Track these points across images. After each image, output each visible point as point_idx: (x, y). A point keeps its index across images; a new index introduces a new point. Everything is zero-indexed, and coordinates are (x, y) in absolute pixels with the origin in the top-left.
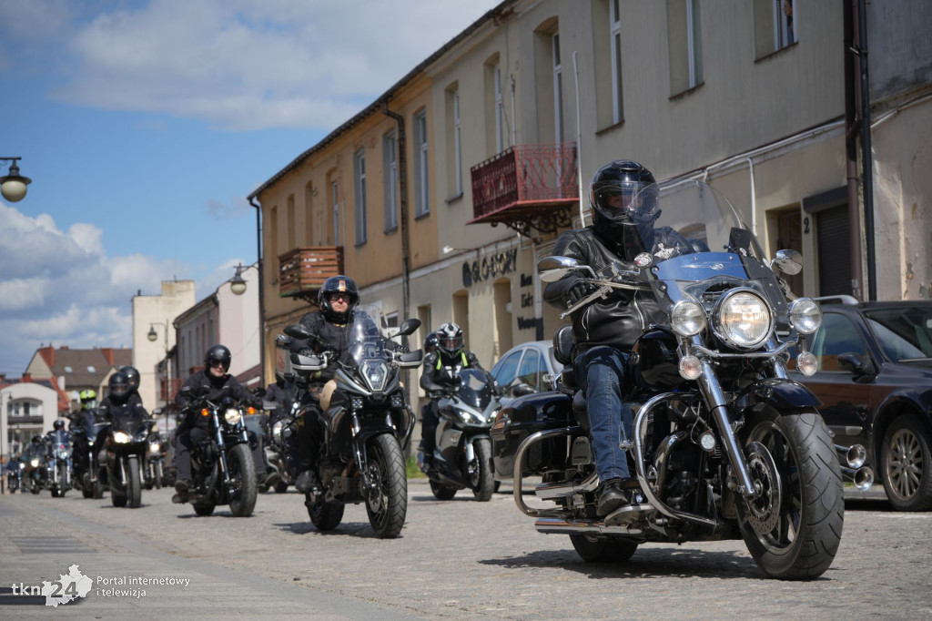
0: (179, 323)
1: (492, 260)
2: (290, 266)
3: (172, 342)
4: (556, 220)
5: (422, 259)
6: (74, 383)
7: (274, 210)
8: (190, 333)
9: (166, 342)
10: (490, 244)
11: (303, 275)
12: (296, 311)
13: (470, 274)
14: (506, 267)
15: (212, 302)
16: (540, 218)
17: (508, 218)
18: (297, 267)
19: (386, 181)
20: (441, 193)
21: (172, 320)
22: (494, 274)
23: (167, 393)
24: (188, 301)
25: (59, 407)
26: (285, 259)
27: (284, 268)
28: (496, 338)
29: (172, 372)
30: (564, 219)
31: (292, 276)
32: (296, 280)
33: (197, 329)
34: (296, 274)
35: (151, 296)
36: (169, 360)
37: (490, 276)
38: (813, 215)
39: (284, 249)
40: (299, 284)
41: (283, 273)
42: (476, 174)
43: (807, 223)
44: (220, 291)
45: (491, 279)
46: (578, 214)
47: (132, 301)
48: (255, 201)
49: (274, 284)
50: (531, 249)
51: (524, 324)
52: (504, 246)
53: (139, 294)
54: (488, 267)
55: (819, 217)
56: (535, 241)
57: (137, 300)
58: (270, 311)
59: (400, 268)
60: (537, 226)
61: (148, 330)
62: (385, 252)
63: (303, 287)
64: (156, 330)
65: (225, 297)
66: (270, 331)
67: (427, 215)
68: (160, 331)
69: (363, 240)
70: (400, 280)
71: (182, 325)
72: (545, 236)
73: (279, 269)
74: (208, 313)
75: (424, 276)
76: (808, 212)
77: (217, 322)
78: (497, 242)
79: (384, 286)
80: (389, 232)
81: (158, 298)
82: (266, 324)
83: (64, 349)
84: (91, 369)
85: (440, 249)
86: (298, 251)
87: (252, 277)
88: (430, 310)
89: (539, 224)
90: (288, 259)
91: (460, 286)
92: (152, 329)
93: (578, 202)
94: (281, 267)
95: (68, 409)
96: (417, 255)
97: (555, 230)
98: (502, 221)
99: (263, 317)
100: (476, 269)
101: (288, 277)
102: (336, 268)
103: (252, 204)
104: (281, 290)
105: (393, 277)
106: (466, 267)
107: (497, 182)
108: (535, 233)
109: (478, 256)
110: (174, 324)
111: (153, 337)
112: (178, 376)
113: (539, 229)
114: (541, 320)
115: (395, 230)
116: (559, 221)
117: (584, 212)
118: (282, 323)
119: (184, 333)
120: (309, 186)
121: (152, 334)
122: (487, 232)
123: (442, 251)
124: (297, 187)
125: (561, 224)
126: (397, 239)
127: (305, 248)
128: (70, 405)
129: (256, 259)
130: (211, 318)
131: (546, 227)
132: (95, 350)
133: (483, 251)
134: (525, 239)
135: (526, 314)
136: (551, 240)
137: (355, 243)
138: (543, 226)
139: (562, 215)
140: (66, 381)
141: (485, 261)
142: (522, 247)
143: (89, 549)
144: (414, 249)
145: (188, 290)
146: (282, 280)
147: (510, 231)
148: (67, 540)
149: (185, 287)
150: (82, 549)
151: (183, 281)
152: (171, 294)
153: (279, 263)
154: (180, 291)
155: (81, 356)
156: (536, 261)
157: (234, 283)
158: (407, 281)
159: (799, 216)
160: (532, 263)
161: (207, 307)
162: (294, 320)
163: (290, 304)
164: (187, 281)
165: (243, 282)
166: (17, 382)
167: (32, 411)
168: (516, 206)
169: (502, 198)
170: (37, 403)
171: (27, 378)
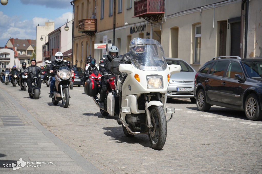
0: (50, 35)
1: (139, 27)
2: (82, 24)
3: (47, 41)
4: (157, 18)
5: (119, 25)
6: (19, 49)
7: (78, 6)
8: (52, 38)
9: (46, 41)
10: (138, 23)
11: (85, 27)
12: (83, 36)
13: (132, 31)
14: (143, 30)
16: (153, 17)
17: (144, 16)
18: (84, 24)
20: (125, 7)
21: (47, 34)
22: (139, 31)
23: (45, 55)
24: (52, 29)
25: (15, 55)
26: (80, 22)
27: (80, 24)
29: (47, 50)
30: (160, 18)
31: (82, 26)
32: (83, 28)
33: (55, 38)
34: (83, 26)
35: (42, 26)
36: (46, 45)
37: (138, 32)
38: (231, 24)
39: (80, 19)
40: (84, 29)
41: (79, 25)
42: (136, 3)
43: (229, 26)
44: (62, 28)
45: (138, 33)
46: (164, 17)
47: (37, 27)
48: (73, 3)
49: (77, 28)
50: (150, 25)
52: (142, 24)
53: (38, 25)
54: (138, 29)
55: (232, 24)
56: (151, 23)
58: (75, 35)
59: (112, 27)
60: (152, 19)
61: (41, 37)
62: (108, 22)
63: (85, 30)
64: (43, 37)
65: (62, 29)
66: (75, 41)
67: (121, 12)
68: (44, 38)
69: (103, 18)
70: (113, 30)
71: (50, 36)
72: (154, 22)
73: (78, 24)
74: (58, 33)
75: (119, 30)
76: (229, 23)
77: (60, 36)
78: (140, 22)
79: (108, 31)
81: (44, 27)
82: (74, 39)
83: (17, 39)
84: (24, 45)
85: (124, 23)
86: (84, 20)
87: (70, 26)
88: (120, 39)
89: (153, 19)
90: (81, 22)
91: (129, 34)
92: (42, 37)
93: (164, 13)
94: (79, 24)
95: (17, 56)
96: (118, 24)
97: (157, 20)
98: (142, 17)
99: (73, 37)
100: (134, 29)
101: (81, 27)
102: (94, 25)
103: (71, 4)
104: (79, 30)
105: (111, 29)
106: (131, 28)
107: (141, 6)
108: (151, 21)
109: (135, 26)
110: (48, 36)
111: (42, 39)
112: (48, 50)
113: (153, 20)
115: (112, 16)
116: (158, 18)
117: (166, 16)
118: (78, 39)
119: (51, 38)
122: (137, 19)
123: (125, 24)
124: (85, 1)
126: (112, 19)
127: (86, 19)
128: (18, 55)
129: (72, 19)
130: (59, 35)
131: (155, 20)
132: (25, 40)
133: (136, 24)
134: (148, 22)
136: (156, 23)
137: (100, 18)
138: (154, 19)
139: (159, 16)
140: (17, 48)
141: (137, 27)
142: (147, 24)
143: (22, 123)
144: (117, 22)
145: (52, 25)
146: (79, 27)
147: (144, 20)
148: (16, 118)
149: (51, 24)
150: (21, 123)
151: (51, 22)
152: (48, 26)
153: (78, 22)
154: (50, 25)
155: (21, 41)
156: (151, 29)
157: (65, 27)
158: (114, 31)
159: (226, 24)
160: (150, 29)
161: (58, 32)
162: (82, 38)
163: (81, 34)
164: (52, 22)
165: (68, 27)
166: (3, 48)
167: (7, 57)
168: (147, 14)
169: (143, 11)
170: (8, 54)
171: (6, 47)
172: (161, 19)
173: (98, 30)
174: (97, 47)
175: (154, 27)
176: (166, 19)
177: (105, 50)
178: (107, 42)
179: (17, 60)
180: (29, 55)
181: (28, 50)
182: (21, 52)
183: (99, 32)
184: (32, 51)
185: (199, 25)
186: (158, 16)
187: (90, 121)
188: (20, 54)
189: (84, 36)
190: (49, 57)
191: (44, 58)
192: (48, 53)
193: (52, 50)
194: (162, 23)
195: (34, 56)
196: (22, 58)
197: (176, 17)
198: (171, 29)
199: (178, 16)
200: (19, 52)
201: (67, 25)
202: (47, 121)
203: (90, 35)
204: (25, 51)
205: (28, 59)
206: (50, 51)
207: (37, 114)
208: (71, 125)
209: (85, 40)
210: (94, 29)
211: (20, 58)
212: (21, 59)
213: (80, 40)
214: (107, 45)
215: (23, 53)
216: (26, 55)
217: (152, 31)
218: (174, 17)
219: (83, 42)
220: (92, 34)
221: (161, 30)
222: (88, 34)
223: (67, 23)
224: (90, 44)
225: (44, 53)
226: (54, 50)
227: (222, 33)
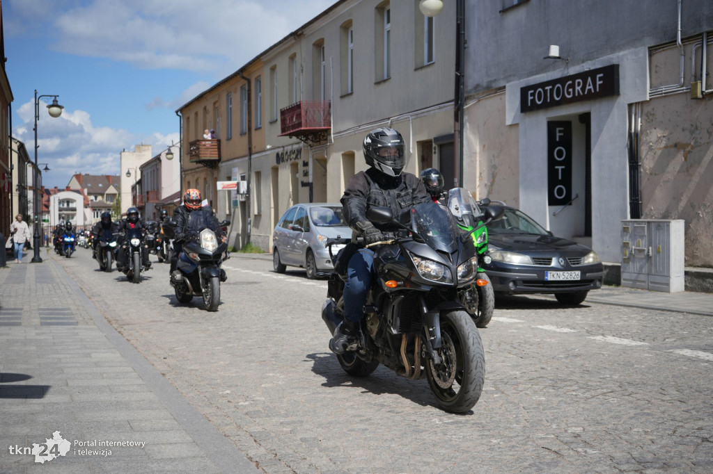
0: (143, 168)
1: (290, 152)
2: (195, 148)
3: (139, 177)
5: (257, 149)
6: (92, 192)
7: (188, 118)
8: (147, 173)
9: (136, 177)
10: (289, 145)
11: (201, 152)
12: (197, 168)
13: (279, 158)
14: (296, 157)
15: (157, 159)
16: (312, 135)
17: (297, 134)
18: (198, 149)
19: (242, 110)
20: (267, 119)
21: (139, 166)
22: (291, 160)
23: (136, 201)
24: (148, 156)
25: (84, 203)
26: (192, 144)
27: (192, 148)
28: (291, 190)
29: (139, 192)
30: (324, 136)
32: (197, 155)
33: (151, 172)
34: (197, 152)
35: (130, 152)
36: (138, 184)
37: (289, 160)
38: (438, 145)
39: (192, 139)
40: (199, 156)
41: (191, 151)
42: (283, 113)
43: (435, 149)
44: (162, 154)
45: (289, 162)
46: (330, 134)
47: (121, 153)
48: (179, 113)
49: (187, 156)
50: (308, 149)
51: (304, 184)
52: (296, 147)
53: (124, 151)
54: (288, 156)
55: (441, 146)
56: (310, 145)
58: (185, 167)
59: (246, 152)
61: (127, 172)
62: (240, 144)
63: (201, 158)
64: (130, 172)
65: (163, 158)
66: (185, 177)
67: (260, 128)
68: (132, 172)
69: (230, 137)
70: (247, 158)
72: (315, 144)
73: (189, 149)
74: (156, 164)
75: (259, 157)
76: (435, 144)
77: (161, 170)
78: (292, 144)
79: (238, 160)
80: (242, 134)
81: (133, 153)
82: (183, 173)
83: (87, 175)
84: (100, 185)
85: (265, 146)
86: (198, 141)
87: (176, 151)
88: (261, 173)
89: (312, 138)
90: (194, 144)
91: (274, 163)
93: (330, 129)
95: (88, 204)
96: (255, 147)
97: (319, 141)
98: (295, 136)
99: (182, 170)
100: (282, 156)
101: (194, 153)
102: (217, 150)
103: (177, 115)
104: (190, 159)
105: (244, 157)
106: (278, 155)
107: (292, 117)
108: (310, 143)
109: (284, 150)
110: (140, 168)
112: (141, 194)
113: (312, 141)
114: (312, 184)
115: (245, 133)
116: (321, 137)
117: (333, 134)
118: (191, 173)
119: (145, 173)
120: (205, 108)
121: (129, 174)
122: (286, 140)
123: (267, 147)
124: (199, 108)
125: (322, 139)
126: (246, 138)
128: (89, 202)
129: (179, 140)
130: (158, 167)
131: (315, 139)
132: (102, 176)
133: (286, 148)
134: (305, 144)
135: (305, 180)
136: (317, 146)
137: (226, 138)
139: (323, 134)
140: (88, 190)
141: (287, 153)
142: (304, 148)
143: (74, 321)
144: (254, 143)
145: (148, 150)
146: (191, 154)
147: (298, 140)
148: (66, 312)
149: (146, 148)
150: (72, 321)
152: (140, 151)
153: (189, 146)
154: (144, 150)
155: (95, 179)
156: (310, 155)
157: (167, 154)
158: (250, 159)
159: (431, 145)
160: (308, 156)
161: (156, 162)
162: (197, 172)
163: (194, 165)
164: (148, 145)
165: (172, 154)
166: (63, 190)
167: (71, 205)
168: (301, 130)
169: (295, 125)
170: (73, 201)
171: (68, 189)
172: (326, 139)
173: (223, 159)
174: (222, 186)
175: (315, 151)
176: (334, 139)
177: (236, 192)
178: (239, 178)
179: (89, 211)
180: (108, 203)
181: (107, 194)
182: (96, 198)
183: (225, 161)
184: (115, 195)
186: (320, 133)
187: (194, 315)
188: (94, 201)
189: (200, 169)
190: (143, 204)
192: (140, 199)
193: (148, 193)
194: (327, 146)
195: (119, 203)
196: (96, 207)
197: (351, 135)
198: (343, 155)
199: (353, 133)
200: (92, 197)
201: (169, 150)
202: (120, 316)
203: (210, 168)
204: (102, 195)
205: (109, 208)
206: (145, 196)
207: (106, 304)
208: (161, 321)
209: (202, 176)
210: (217, 156)
211: (94, 207)
212: (96, 210)
213: (193, 176)
214: (238, 184)
215: (100, 198)
216: (104, 203)
217: (312, 159)
218: (348, 135)
219: (199, 179)
220: (213, 165)
221: (326, 156)
222: (207, 165)
223: (170, 147)
224: (211, 182)
225: (134, 198)
226: (150, 193)
227: (425, 161)
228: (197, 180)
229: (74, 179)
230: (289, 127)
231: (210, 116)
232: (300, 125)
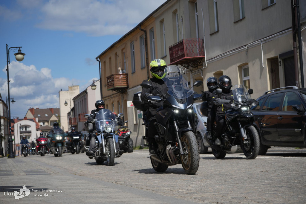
0: (75, 99)
3: (73, 106)
4: (197, 63)
6: (41, 120)
7: (105, 62)
8: (78, 103)
9: (71, 106)
11: (115, 83)
12: (113, 95)
15: (85, 92)
16: (192, 63)
17: (182, 63)
18: (113, 80)
19: (141, 52)
21: (72, 99)
23: (72, 122)
24: (77, 92)
25: (36, 128)
27: (109, 81)
29: (73, 116)
30: (200, 63)
31: (111, 83)
33: (81, 101)
35: (65, 91)
36: (72, 112)
38: (282, 60)
39: (108, 75)
40: (113, 86)
41: (108, 82)
42: (171, 49)
43: (280, 63)
44: (88, 88)
46: (205, 61)
47: (59, 92)
48: (98, 59)
49: (105, 86)
50: (189, 73)
53: (61, 90)
55: (284, 60)
56: (191, 71)
57: (61, 92)
58: (104, 95)
61: (65, 102)
62: (141, 75)
63: (115, 87)
64: (67, 102)
65: (89, 91)
68: (68, 102)
69: (134, 71)
71: (76, 100)
72: (194, 69)
74: (84, 96)
76: (280, 59)
77: (87, 99)
80: (143, 68)
81: (68, 91)
82: (103, 99)
83: (37, 109)
84: (46, 115)
86: (113, 75)
87: (98, 84)
89: (192, 65)
90: (110, 78)
92: (66, 101)
93: (205, 57)
94: (108, 81)
95: (39, 128)
97: (197, 67)
98: (179, 64)
99: (102, 97)
102: (125, 81)
104: (108, 88)
107: (178, 51)
108: (191, 68)
110: (73, 100)
111: (66, 104)
112: (75, 117)
113: (192, 67)
116: (198, 63)
117: (207, 60)
118: (108, 99)
119: (76, 103)
120: (116, 54)
124: (112, 54)
125: (199, 65)
126: (145, 71)
127: (115, 74)
128: (40, 127)
129: (99, 78)
130: (85, 98)
131: (194, 66)
132: (48, 109)
134: (187, 70)
136: (196, 70)
137: (131, 72)
139: (199, 61)
140: (38, 119)
142: (186, 72)
143: (48, 173)
145: (77, 89)
146: (108, 85)
150: (46, 173)
151: (75, 86)
152: (72, 90)
153: (107, 79)
154: (75, 89)
155: (43, 111)
156: (191, 77)
157: (92, 87)
159: (278, 60)
161: (84, 94)
162: (112, 98)
163: (111, 92)
164: (77, 86)
165: (95, 86)
166: (22, 120)
167: (28, 129)
168: (184, 59)
169: (180, 56)
170: (29, 126)
171: (25, 118)
172: (202, 65)
173: (131, 85)
174: (131, 104)
175: (195, 74)
176: (207, 64)
181: (51, 121)
182: (44, 124)
183: (131, 88)
185: (246, 67)
186: (197, 61)
188: (43, 126)
189: (114, 95)
190: (76, 124)
191: (70, 126)
192: (74, 120)
193: (79, 115)
194: (203, 69)
196: (45, 130)
197: (219, 60)
198: (214, 74)
199: (221, 58)
200: (41, 124)
201: (93, 83)
203: (121, 93)
204: (48, 121)
206: (77, 118)
209: (116, 99)
210: (126, 85)
211: (43, 130)
212: (44, 132)
213: (110, 100)
215: (46, 124)
216: (49, 127)
217: (192, 79)
218: (217, 60)
219: (114, 102)
220: (123, 91)
221: (202, 76)
222: (119, 91)
224: (122, 103)
225: (70, 119)
226: (80, 115)
227: (274, 72)
228: (112, 103)
229: (29, 112)
230: (176, 58)
231: (120, 59)
232: (183, 55)
